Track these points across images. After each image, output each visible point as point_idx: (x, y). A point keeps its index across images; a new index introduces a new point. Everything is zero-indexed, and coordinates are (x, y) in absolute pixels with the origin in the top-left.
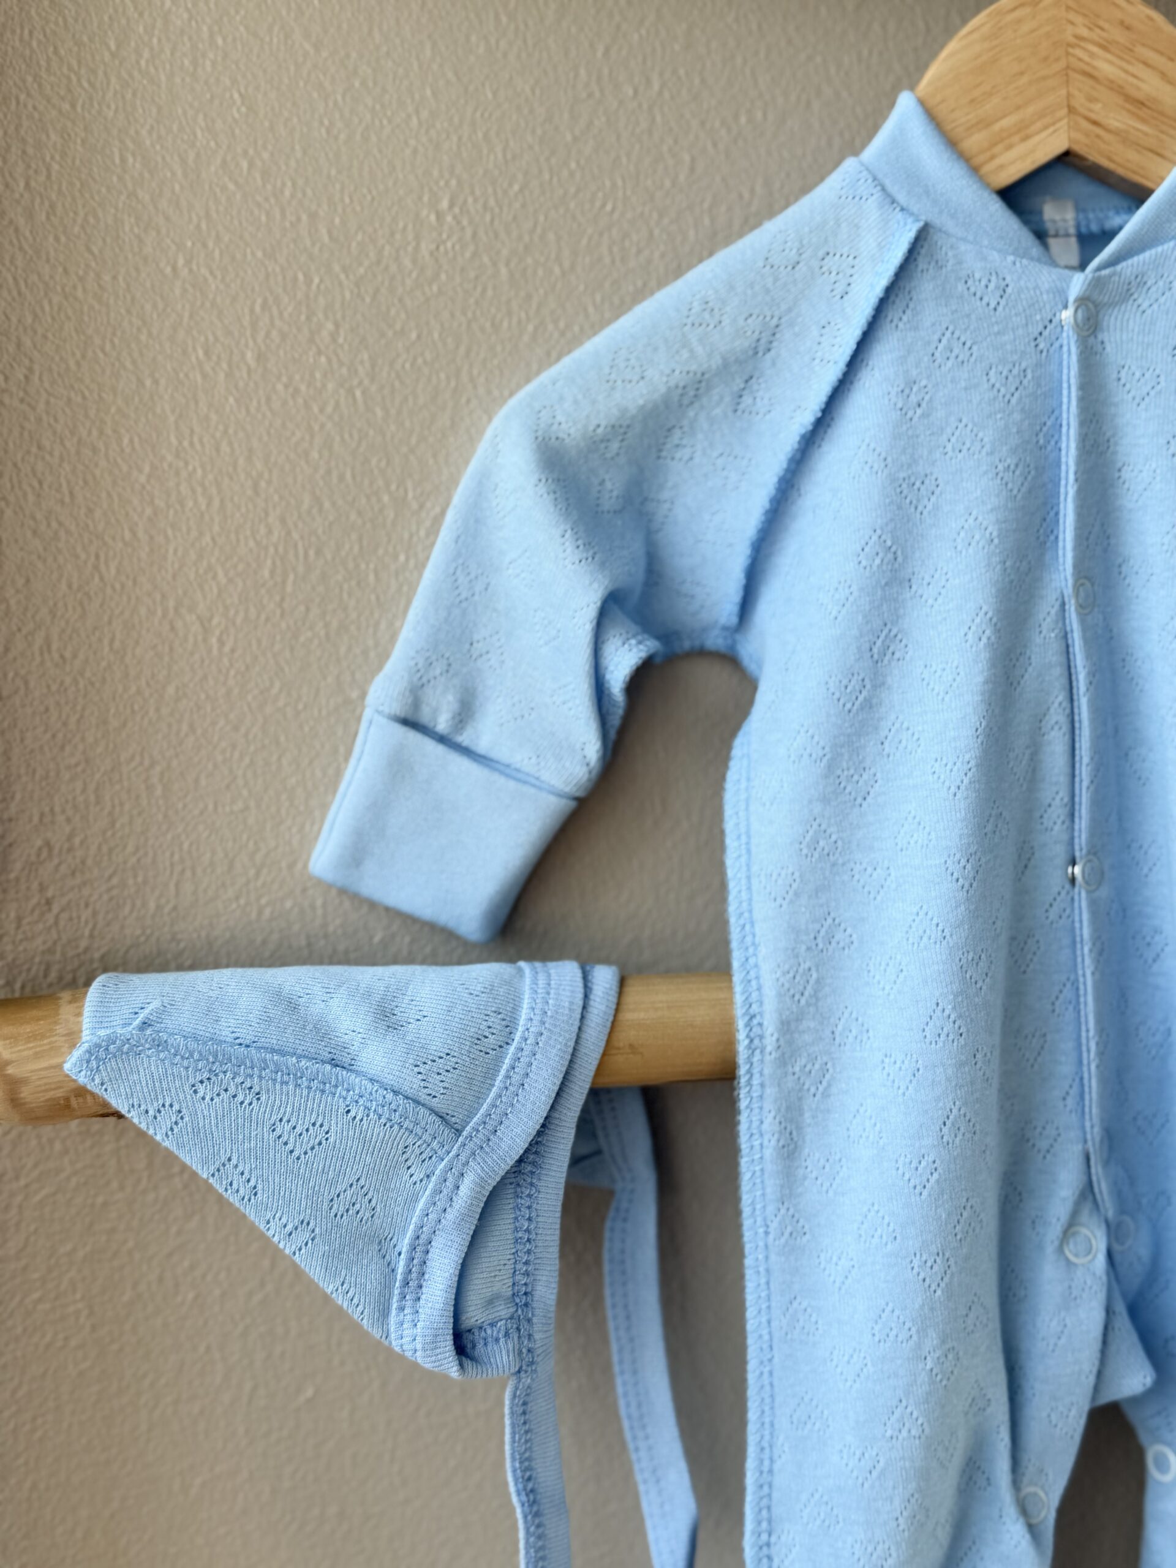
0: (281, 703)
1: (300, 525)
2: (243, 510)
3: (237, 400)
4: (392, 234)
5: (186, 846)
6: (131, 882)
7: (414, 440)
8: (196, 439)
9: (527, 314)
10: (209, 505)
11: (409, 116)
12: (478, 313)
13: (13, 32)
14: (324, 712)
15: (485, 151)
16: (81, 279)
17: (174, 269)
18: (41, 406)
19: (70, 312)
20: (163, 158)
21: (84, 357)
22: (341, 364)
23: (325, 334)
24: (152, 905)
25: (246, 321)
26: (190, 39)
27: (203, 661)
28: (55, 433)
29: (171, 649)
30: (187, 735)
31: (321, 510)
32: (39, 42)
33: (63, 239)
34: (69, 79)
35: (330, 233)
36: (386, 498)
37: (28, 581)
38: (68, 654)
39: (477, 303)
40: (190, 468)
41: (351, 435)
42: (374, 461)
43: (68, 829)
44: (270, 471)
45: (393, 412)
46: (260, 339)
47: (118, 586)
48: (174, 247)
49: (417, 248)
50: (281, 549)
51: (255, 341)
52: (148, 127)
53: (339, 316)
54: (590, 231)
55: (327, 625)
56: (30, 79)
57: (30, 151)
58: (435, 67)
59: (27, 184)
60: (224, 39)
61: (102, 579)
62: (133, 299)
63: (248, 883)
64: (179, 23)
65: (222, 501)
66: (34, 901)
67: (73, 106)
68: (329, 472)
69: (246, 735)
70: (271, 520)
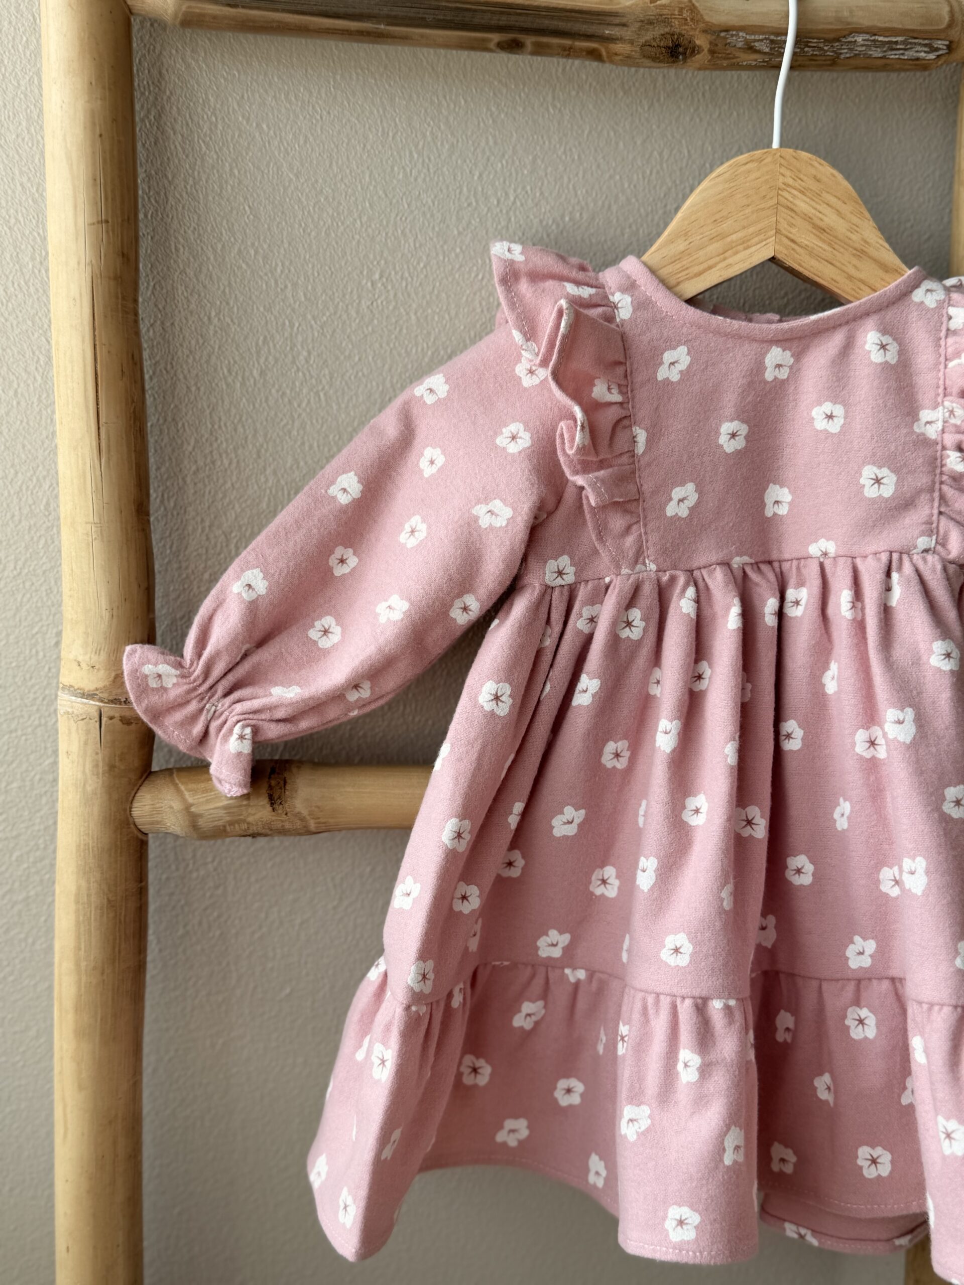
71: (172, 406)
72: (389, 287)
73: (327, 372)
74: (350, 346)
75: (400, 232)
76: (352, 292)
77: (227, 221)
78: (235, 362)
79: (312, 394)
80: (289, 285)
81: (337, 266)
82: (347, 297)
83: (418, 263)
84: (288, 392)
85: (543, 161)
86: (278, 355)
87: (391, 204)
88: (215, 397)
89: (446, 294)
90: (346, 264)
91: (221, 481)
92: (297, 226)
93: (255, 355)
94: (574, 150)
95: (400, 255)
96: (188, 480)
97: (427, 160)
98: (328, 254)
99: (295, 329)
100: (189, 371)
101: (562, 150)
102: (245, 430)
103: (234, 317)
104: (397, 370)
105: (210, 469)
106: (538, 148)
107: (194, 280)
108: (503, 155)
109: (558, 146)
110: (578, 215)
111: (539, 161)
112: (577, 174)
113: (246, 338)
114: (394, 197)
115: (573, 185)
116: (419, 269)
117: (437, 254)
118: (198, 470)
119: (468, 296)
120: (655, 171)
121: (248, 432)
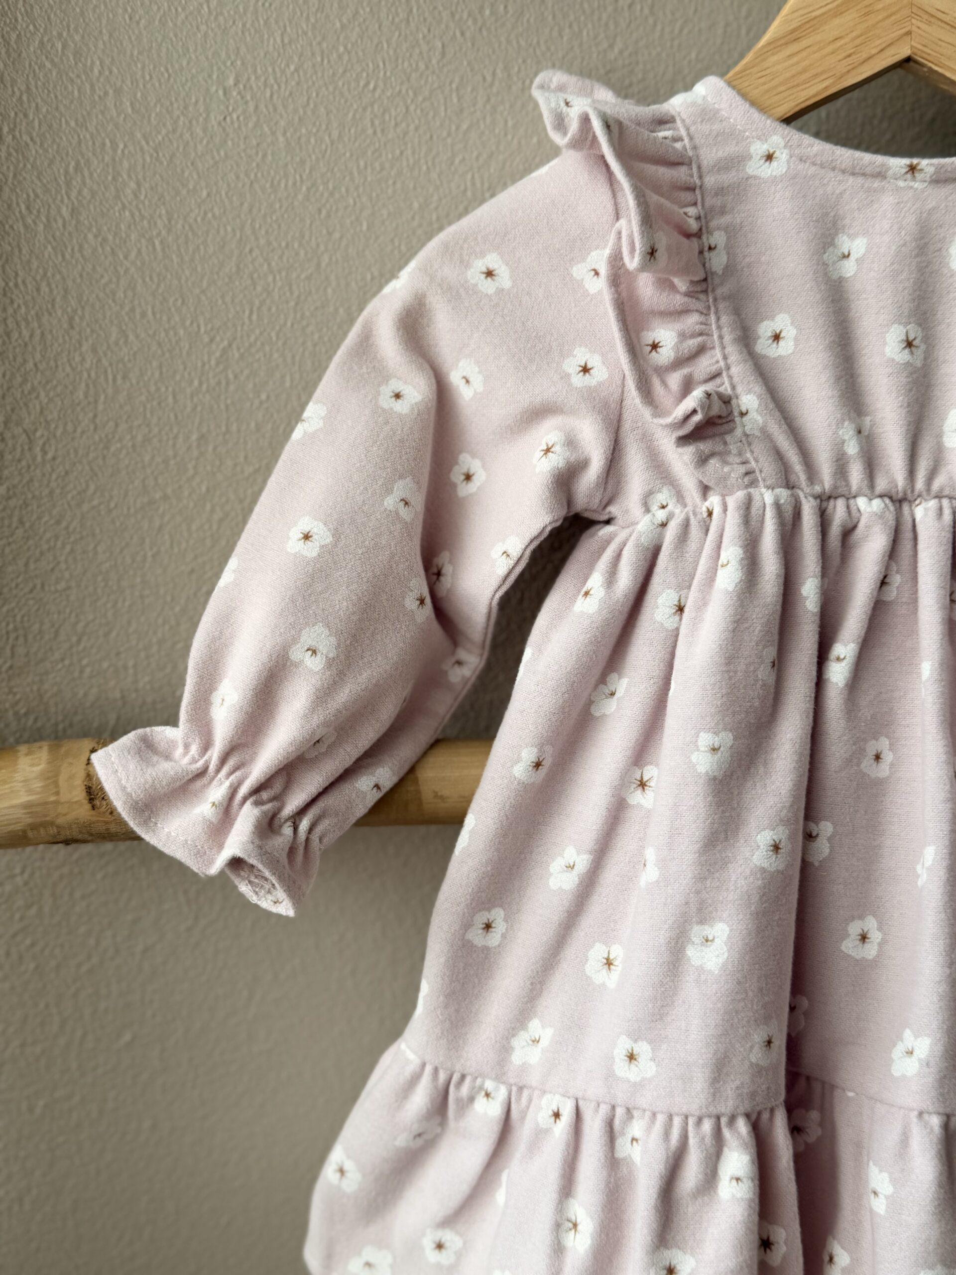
1: (109, 354)
2: (61, 341)
3: (54, 248)
4: (186, 107)
8: (20, 280)
9: (301, 176)
10: (31, 336)
12: (259, 175)
15: (266, 36)
22: (143, 217)
23: (128, 191)
27: (29, 467)
31: (126, 342)
35: (132, 104)
36: (181, 332)
39: (258, 165)
41: (151, 278)
42: (171, 301)
44: (83, 308)
45: (187, 258)
46: (74, 195)
49: (207, 119)
50: (93, 374)
51: (69, 198)
53: (140, 177)
54: (355, 106)
55: (133, 438)
68: (133, 310)
70: (84, 349)
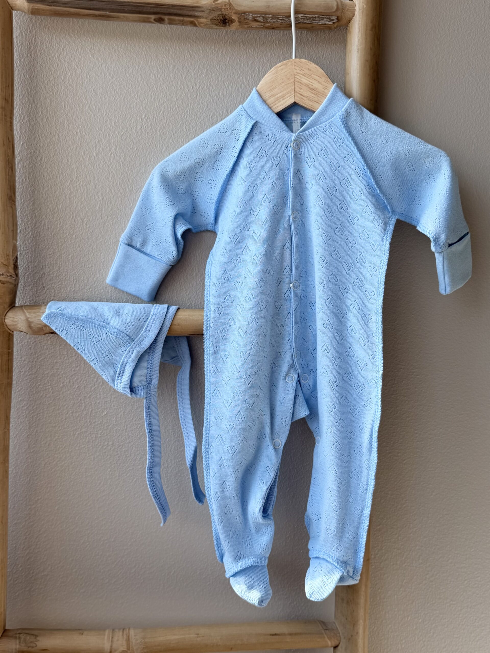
0: (101, 241)
5: (77, 275)
6: (64, 283)
7: (135, 175)
11: (135, 95)
13: (39, 75)
14: (111, 243)
16: (54, 136)
17: (77, 133)
18: (44, 167)
19: (52, 143)
20: (74, 106)
21: (55, 154)
24: (69, 289)
25: (94, 146)
26: (81, 76)
28: (47, 173)
29: (74, 226)
30: (78, 248)
32: (45, 78)
33: (50, 126)
34: (52, 86)
37: (40, 209)
38: (49, 227)
40: (80, 182)
43: (49, 270)
47: (62, 210)
48: (77, 128)
52: (71, 98)
56: (43, 87)
57: (43, 105)
58: (142, 82)
59: (42, 112)
60: (90, 76)
61: (58, 209)
62: (66, 140)
63: (92, 285)
64: (79, 72)
65: (87, 190)
66: (41, 287)
67: (53, 93)
69: (92, 248)
71: (61, 167)
72: (149, 121)
73: (123, 154)
74: (133, 144)
75: (153, 99)
76: (133, 123)
77: (85, 95)
78: (87, 150)
79: (117, 163)
80: (109, 120)
81: (128, 112)
82: (132, 124)
83: (160, 111)
84: (107, 162)
85: (210, 71)
86: (104, 148)
87: (149, 88)
88: (78, 164)
89: (172, 123)
90: (131, 111)
91: (80, 198)
92: (112, 97)
93: (94, 147)
94: (223, 67)
95: (153, 108)
96: (67, 197)
97: (164, 71)
98: (124, 108)
99: (111, 137)
100: (68, 154)
101: (218, 67)
102: (90, 177)
103: (86, 132)
104: (152, 154)
105: (76, 192)
106: (209, 66)
107: (71, 118)
108: (195, 69)
109: (217, 65)
110: (225, 92)
111: (209, 71)
112: (224, 77)
113: (91, 140)
114: (150, 86)
115: (223, 81)
116: (161, 114)
117: (168, 108)
118: (71, 193)
119: (181, 124)
120: (256, 75)
121: (91, 178)
